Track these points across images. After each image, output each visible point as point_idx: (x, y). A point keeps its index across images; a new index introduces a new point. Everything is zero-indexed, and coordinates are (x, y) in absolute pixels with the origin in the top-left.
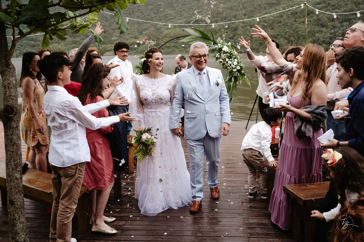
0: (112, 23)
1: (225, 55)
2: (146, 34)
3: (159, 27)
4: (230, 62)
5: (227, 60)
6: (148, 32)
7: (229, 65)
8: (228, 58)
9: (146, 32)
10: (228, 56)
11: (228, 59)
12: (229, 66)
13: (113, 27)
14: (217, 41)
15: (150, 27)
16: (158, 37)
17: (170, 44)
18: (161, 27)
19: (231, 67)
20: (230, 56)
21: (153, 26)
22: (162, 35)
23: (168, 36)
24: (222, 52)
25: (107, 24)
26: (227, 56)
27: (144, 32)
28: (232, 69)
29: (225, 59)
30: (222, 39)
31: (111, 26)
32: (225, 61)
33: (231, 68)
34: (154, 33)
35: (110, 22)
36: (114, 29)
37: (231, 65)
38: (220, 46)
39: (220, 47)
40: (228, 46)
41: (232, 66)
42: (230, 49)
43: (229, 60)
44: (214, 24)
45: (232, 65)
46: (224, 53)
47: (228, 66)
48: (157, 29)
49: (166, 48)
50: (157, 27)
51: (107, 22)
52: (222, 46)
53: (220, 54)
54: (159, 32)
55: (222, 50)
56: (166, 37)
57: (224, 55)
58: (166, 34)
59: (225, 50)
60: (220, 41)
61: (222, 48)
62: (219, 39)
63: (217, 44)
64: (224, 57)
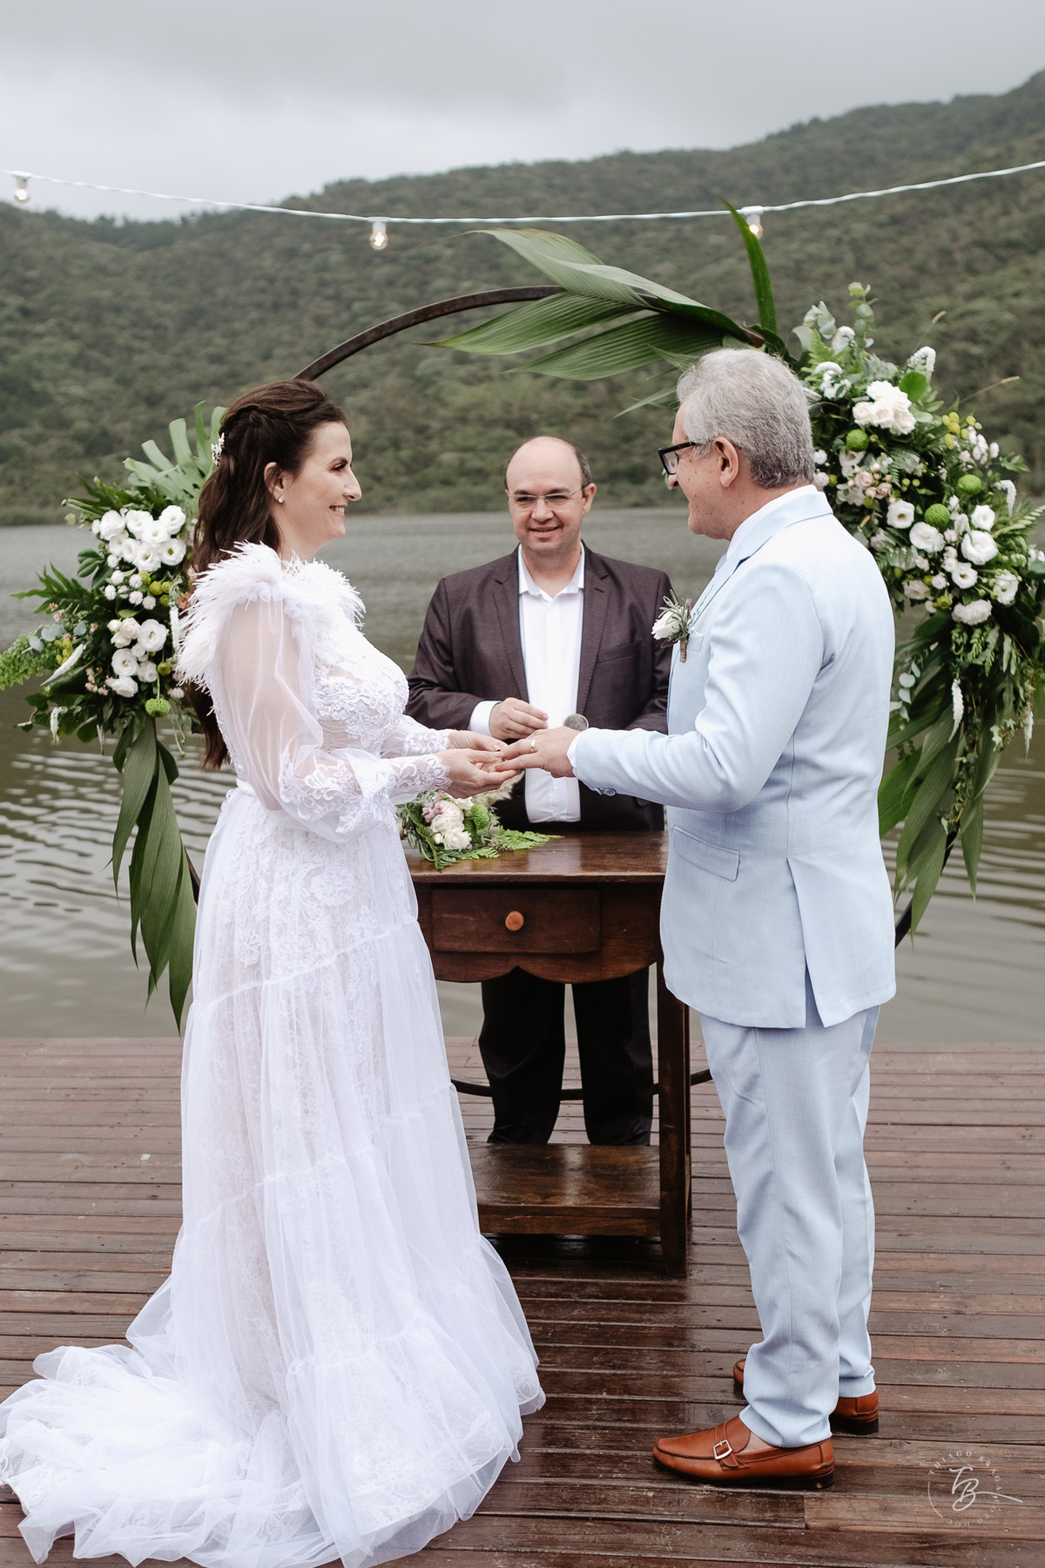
0: (188, 353)
1: (881, 463)
2: (363, 411)
3: (429, 371)
4: (925, 538)
5: (900, 512)
6: (373, 398)
7: (924, 564)
8: (909, 495)
9: (363, 398)
10: (912, 477)
11: (908, 508)
12: (918, 574)
13: (192, 377)
14: (796, 339)
15: (383, 375)
16: (422, 421)
17: (483, 459)
18: (438, 374)
19: (939, 582)
20: (926, 481)
21: (397, 369)
22: (442, 412)
23: (473, 415)
24: (856, 436)
25: (165, 360)
26: (902, 475)
27: (349, 400)
28: (947, 599)
29: (884, 505)
30: (844, 316)
31: (180, 368)
32: (883, 524)
33: (935, 593)
34: (402, 404)
35: (178, 348)
36: (195, 387)
37: (936, 562)
38: (836, 379)
39: (830, 393)
40: (909, 384)
41: (949, 576)
42: (923, 407)
43: (919, 518)
44: (759, 209)
45: (950, 563)
46: (873, 451)
47: (905, 574)
48: (418, 380)
49: (463, 480)
50: (418, 372)
51: (163, 351)
52: (847, 383)
53: (833, 458)
54: (426, 396)
55: (848, 424)
56: (464, 420)
57: (876, 466)
58: (466, 409)
59: (880, 413)
60: (834, 335)
61: (853, 404)
62: (817, 315)
63: (804, 369)
64: (872, 486)
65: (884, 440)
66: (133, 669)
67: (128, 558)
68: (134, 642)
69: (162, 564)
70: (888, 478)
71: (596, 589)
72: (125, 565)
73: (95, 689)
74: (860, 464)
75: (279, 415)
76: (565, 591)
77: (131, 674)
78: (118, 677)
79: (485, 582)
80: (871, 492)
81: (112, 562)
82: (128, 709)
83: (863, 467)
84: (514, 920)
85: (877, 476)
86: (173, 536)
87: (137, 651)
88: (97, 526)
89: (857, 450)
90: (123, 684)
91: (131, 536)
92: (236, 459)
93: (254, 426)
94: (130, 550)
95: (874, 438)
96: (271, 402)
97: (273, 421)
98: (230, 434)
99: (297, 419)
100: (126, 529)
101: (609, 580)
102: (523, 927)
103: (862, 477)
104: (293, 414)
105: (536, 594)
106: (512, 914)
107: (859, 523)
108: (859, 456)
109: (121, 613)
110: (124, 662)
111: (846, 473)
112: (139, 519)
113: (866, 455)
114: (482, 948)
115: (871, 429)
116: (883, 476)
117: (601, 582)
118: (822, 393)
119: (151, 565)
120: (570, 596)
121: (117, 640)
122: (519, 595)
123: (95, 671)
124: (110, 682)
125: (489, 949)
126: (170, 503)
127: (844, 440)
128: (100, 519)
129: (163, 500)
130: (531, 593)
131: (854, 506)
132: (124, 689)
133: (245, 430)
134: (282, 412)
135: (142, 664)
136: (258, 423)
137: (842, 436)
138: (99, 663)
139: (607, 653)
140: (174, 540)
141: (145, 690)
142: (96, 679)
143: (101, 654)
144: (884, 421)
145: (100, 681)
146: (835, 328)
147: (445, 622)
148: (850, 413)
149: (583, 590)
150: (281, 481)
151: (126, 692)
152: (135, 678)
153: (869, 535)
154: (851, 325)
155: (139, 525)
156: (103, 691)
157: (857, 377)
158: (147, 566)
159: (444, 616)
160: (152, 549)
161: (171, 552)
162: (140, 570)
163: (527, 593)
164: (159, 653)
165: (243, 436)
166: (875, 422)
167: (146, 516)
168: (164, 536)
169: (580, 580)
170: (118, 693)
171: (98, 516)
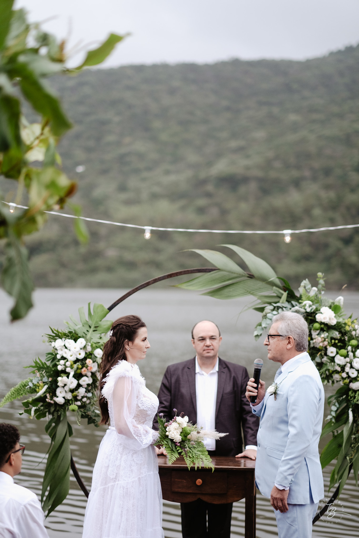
1: (324, 335)
4: (340, 360)
5: (331, 351)
7: (339, 369)
8: (335, 345)
10: (335, 339)
11: (334, 350)
12: (338, 372)
19: (344, 375)
20: (340, 341)
24: (316, 325)
26: (332, 339)
28: (347, 381)
29: (326, 349)
30: (314, 284)
32: (326, 354)
33: (343, 378)
37: (343, 368)
38: (310, 306)
39: (308, 310)
40: (335, 308)
41: (347, 373)
42: (340, 316)
43: (338, 353)
45: (348, 369)
46: (322, 330)
47: (333, 372)
52: (314, 307)
55: (314, 320)
57: (322, 335)
59: (324, 318)
60: (310, 290)
61: (316, 314)
62: (305, 283)
63: (300, 301)
64: (321, 342)
65: (326, 327)
66: (64, 394)
67: (65, 356)
68: (65, 385)
69: (77, 358)
70: (327, 340)
71: (222, 372)
72: (63, 358)
73: (50, 401)
74: (318, 335)
75: (129, 326)
76: (212, 372)
77: (63, 396)
78: (58, 397)
79: (183, 368)
80: (321, 344)
81: (59, 357)
82: (60, 408)
83: (319, 336)
84: (199, 482)
85: (323, 339)
86: (81, 349)
87: (67, 388)
88: (53, 344)
89: (317, 330)
90: (60, 400)
91: (66, 348)
92: (116, 338)
93: (122, 329)
94: (66, 353)
95: (322, 326)
96: (127, 322)
97: (127, 328)
98: (115, 330)
99: (134, 327)
100: (65, 345)
101: (226, 369)
102: (201, 484)
103: (318, 339)
104: (132, 326)
105: (202, 373)
106: (198, 480)
107: (318, 353)
108: (318, 332)
109: (62, 375)
110: (60, 392)
111: (313, 337)
112: (70, 342)
113: (320, 332)
114: (188, 491)
115: (321, 323)
116: (325, 339)
117: (224, 369)
118: (306, 309)
119: (73, 358)
120: (213, 374)
121: (60, 384)
122: (195, 374)
123: (50, 395)
124: (55, 399)
125: (190, 491)
126: (80, 337)
127: (313, 326)
128: (55, 342)
129: (77, 336)
130: (200, 373)
131: (316, 348)
132: (60, 401)
133: (119, 330)
134: (130, 325)
135: (67, 393)
136: (123, 328)
137: (312, 324)
138: (51, 392)
139: (226, 394)
140: (81, 350)
141: (68, 402)
142: (50, 397)
143: (53, 389)
144: (326, 321)
145: (52, 399)
146: (311, 288)
147: (170, 381)
148: (315, 317)
149: (218, 372)
150: (128, 344)
151: (61, 402)
152: (64, 398)
153: (321, 358)
154: (317, 287)
155: (70, 345)
156: (52, 402)
157: (317, 305)
158: (72, 359)
159: (169, 379)
160: (74, 353)
161: (80, 354)
162: (69, 360)
163: (199, 373)
164: (73, 389)
165: (118, 331)
166: (323, 321)
167: (72, 341)
168: (78, 349)
169: (217, 368)
170: (58, 403)
171: (54, 341)
